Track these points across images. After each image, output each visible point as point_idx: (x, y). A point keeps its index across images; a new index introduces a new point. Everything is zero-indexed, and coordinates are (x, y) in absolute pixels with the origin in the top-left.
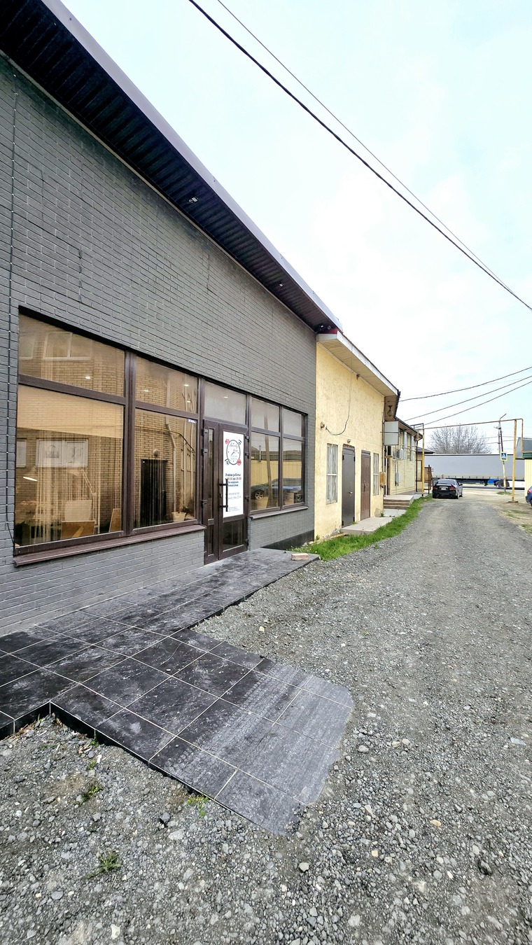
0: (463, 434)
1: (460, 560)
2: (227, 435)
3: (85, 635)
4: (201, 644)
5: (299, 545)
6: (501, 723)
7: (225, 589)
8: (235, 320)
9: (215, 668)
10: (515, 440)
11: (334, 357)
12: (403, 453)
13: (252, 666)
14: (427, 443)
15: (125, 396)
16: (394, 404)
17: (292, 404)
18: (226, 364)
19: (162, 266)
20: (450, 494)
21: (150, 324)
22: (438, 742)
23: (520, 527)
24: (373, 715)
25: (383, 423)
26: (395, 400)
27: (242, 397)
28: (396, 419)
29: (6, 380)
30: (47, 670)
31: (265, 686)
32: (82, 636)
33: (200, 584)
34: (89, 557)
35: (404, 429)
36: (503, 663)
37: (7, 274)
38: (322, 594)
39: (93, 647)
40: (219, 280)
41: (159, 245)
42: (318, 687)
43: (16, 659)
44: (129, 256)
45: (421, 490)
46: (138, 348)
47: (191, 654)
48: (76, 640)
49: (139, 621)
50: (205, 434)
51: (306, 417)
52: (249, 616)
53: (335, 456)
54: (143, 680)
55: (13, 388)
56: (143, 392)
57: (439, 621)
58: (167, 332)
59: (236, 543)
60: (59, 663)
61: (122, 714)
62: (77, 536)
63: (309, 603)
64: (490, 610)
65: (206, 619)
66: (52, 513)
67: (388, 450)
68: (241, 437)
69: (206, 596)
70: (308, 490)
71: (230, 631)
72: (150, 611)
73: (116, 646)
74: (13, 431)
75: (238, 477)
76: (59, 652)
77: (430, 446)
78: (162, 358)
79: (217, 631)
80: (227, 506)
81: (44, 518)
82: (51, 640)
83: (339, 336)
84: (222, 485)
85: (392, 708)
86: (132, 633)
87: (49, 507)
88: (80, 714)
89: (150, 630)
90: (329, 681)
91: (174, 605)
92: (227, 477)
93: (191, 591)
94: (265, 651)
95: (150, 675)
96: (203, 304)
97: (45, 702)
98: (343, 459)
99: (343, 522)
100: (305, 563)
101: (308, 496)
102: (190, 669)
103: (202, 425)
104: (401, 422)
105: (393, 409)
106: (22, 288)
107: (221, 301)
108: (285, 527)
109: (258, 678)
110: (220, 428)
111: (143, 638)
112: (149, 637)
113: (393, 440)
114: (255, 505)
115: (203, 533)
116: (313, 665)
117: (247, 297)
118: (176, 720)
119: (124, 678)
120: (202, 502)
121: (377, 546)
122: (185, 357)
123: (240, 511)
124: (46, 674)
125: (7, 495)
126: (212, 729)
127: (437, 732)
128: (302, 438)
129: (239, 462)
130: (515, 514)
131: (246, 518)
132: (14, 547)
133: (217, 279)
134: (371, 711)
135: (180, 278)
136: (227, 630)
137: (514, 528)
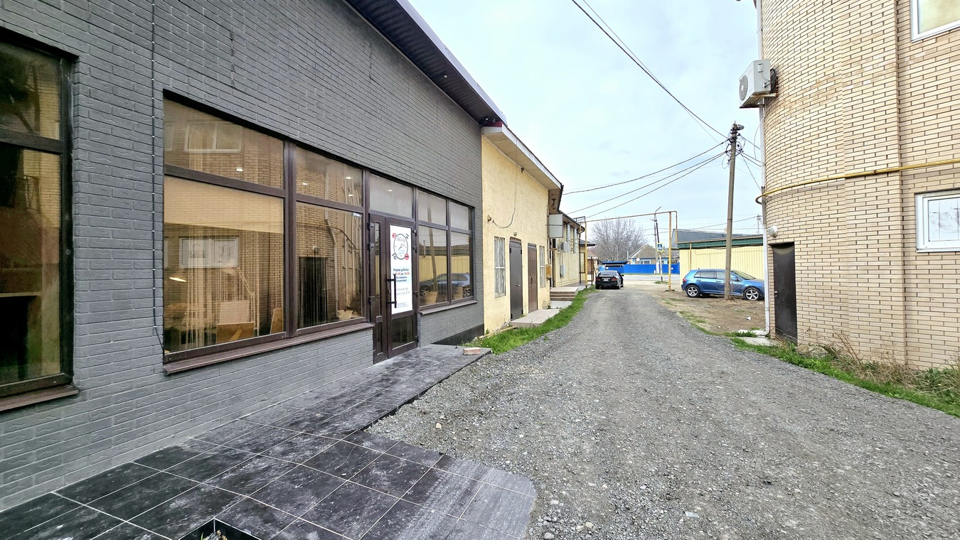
0: (622, 226)
1: (626, 347)
2: (394, 229)
3: (248, 445)
4: (377, 445)
5: (470, 340)
6: (676, 499)
7: (397, 388)
8: (399, 110)
9: (393, 468)
10: (670, 231)
11: (499, 150)
12: (567, 246)
13: (431, 464)
14: (589, 236)
15: (284, 189)
16: (557, 197)
17: (458, 198)
18: (391, 156)
19: (321, 52)
20: (613, 285)
21: (310, 113)
22: (620, 522)
23: (678, 314)
24: (556, 502)
25: (548, 216)
26: (558, 193)
27: (407, 190)
28: (560, 212)
29: (151, 170)
30: (208, 485)
31: (446, 483)
32: (245, 446)
33: (371, 384)
34: (250, 362)
35: (568, 222)
36: (673, 442)
37: (148, 53)
38: (497, 387)
39: (259, 457)
40: (382, 70)
41: (317, 29)
42: (500, 479)
43: (170, 476)
44: (286, 40)
45: (585, 282)
46: (297, 138)
47: (367, 456)
48: (239, 451)
49: (307, 426)
50: (371, 228)
51: (473, 211)
52: (425, 413)
53: (502, 249)
54: (317, 487)
55: (158, 179)
56: (302, 185)
57: (611, 406)
58: (328, 121)
59: (405, 341)
60: (221, 476)
61: (297, 525)
62: (234, 340)
63: (484, 396)
64: (657, 393)
65: (380, 419)
66: (205, 316)
67: (553, 243)
68: (408, 231)
69: (378, 395)
70: (477, 285)
71: (406, 430)
72: (318, 415)
73: (284, 453)
74: (159, 226)
75: (407, 272)
76: (221, 465)
77: (591, 239)
78: (323, 149)
79: (393, 430)
80: (395, 303)
81: (196, 321)
82: (210, 453)
83: (503, 129)
84: (390, 280)
85: (574, 494)
86: (301, 439)
87: (202, 310)
88: (250, 528)
89: (320, 435)
90: (510, 473)
91: (345, 407)
92: (395, 272)
93: (362, 391)
94: (444, 447)
95: (324, 481)
96: (366, 93)
97: (208, 519)
98: (510, 252)
99: (511, 315)
100: (477, 357)
101: (477, 291)
102: (367, 471)
103: (368, 219)
104: (565, 216)
105: (556, 202)
106: (167, 71)
107: (385, 91)
108: (455, 322)
109: (438, 475)
110: (387, 222)
111: (314, 444)
112: (320, 441)
113: (558, 232)
114: (423, 301)
115: (372, 331)
116: (492, 458)
117: (411, 88)
118: (355, 525)
119: (296, 487)
120: (370, 299)
121: (546, 337)
122: (348, 148)
123: (408, 307)
124: (207, 490)
125: (154, 297)
126: (395, 531)
127: (618, 513)
128: (469, 232)
129: (407, 257)
130: (672, 302)
131: (416, 314)
132: (164, 353)
133: (380, 67)
134: (554, 498)
135: (341, 66)
136: (403, 429)
137: (672, 315)
